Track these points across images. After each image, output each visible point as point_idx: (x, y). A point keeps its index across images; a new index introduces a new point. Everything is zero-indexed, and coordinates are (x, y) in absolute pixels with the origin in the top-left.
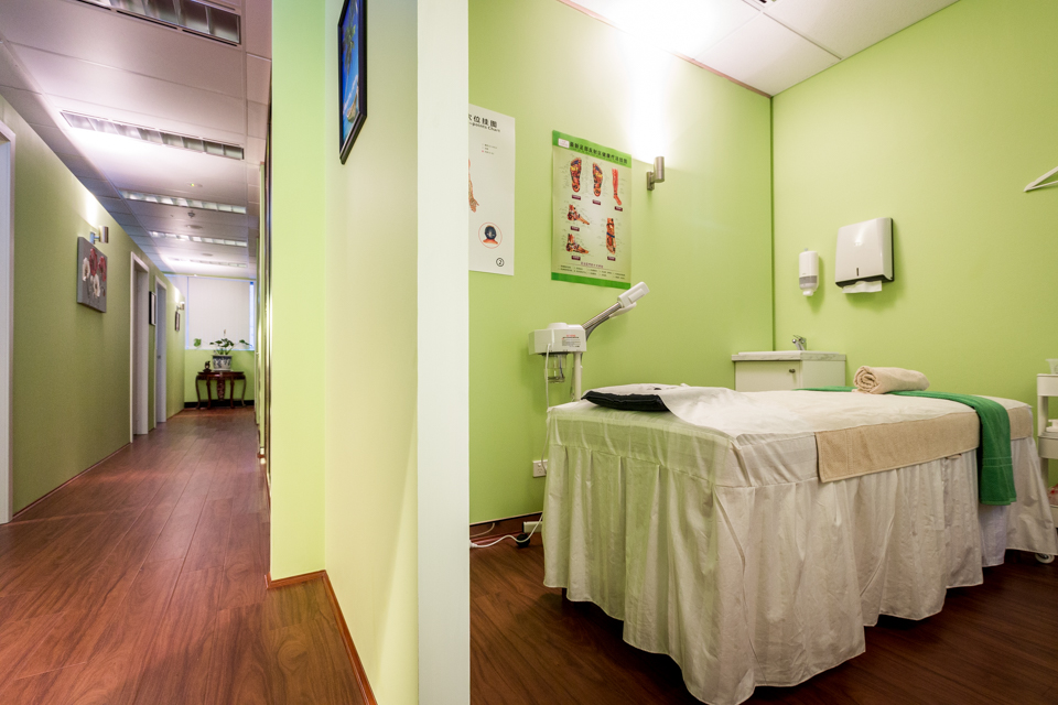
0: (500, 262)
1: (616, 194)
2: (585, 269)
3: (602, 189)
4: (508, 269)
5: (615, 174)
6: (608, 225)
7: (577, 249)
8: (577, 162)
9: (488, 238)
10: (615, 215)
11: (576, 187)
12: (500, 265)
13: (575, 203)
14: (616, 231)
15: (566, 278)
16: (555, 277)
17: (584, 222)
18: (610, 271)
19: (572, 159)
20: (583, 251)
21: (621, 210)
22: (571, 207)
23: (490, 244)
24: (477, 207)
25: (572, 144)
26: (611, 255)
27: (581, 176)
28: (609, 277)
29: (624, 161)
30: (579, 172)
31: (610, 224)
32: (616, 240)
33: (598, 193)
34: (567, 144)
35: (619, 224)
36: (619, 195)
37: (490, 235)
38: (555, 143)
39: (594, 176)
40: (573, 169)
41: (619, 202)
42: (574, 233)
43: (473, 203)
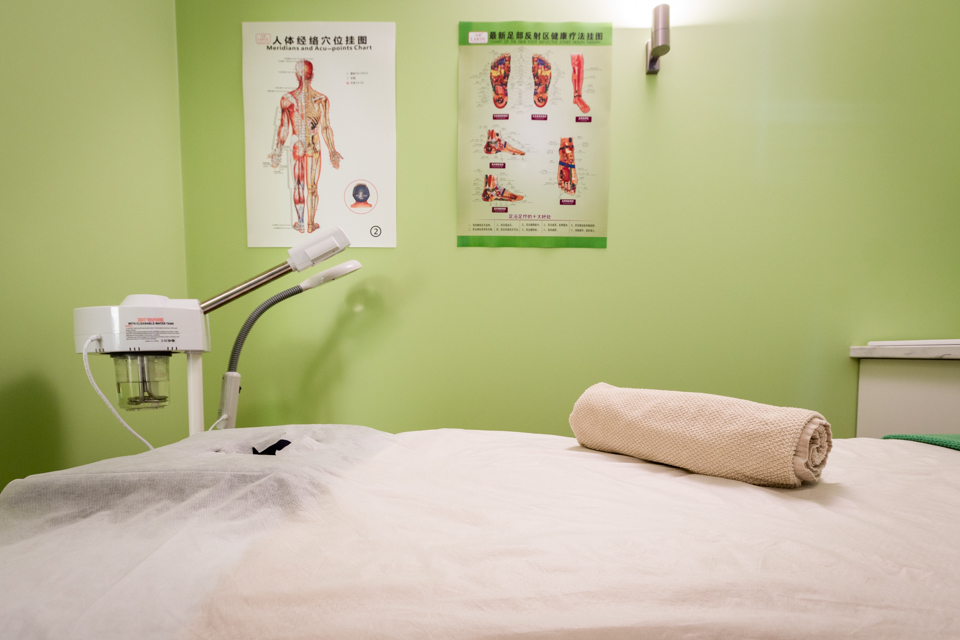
0: (376, 231)
1: (578, 97)
2: (515, 224)
3: (550, 93)
4: (388, 239)
5: (578, 63)
6: (562, 150)
7: (502, 195)
8: (503, 62)
9: (358, 201)
10: (577, 132)
11: (500, 101)
12: (376, 235)
13: (499, 127)
14: (577, 155)
15: (481, 242)
16: (464, 242)
17: (515, 152)
18: (567, 222)
19: (493, 59)
20: (514, 197)
21: (590, 120)
22: (491, 134)
23: (361, 209)
24: (341, 162)
25: (492, 36)
26: (567, 196)
27: (510, 81)
28: (562, 232)
29: (597, 37)
30: (506, 76)
31: (567, 146)
32: (577, 174)
33: (541, 100)
34: (485, 36)
35: (585, 144)
36: (585, 97)
37: (360, 196)
38: (463, 40)
39: (536, 75)
40: (496, 73)
41: (585, 108)
42: (495, 173)
43: (335, 157)
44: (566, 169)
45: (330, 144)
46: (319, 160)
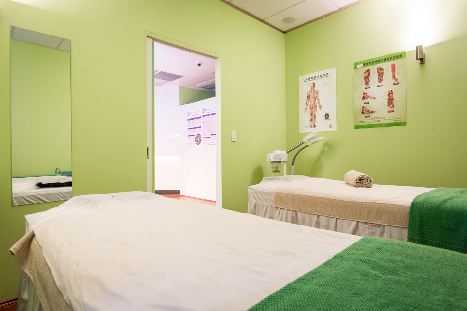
0: (331, 126)
1: (394, 77)
2: (373, 120)
3: (384, 78)
4: (334, 128)
5: (393, 66)
6: (389, 95)
7: (368, 112)
8: (368, 71)
9: (326, 118)
10: (394, 88)
11: (367, 83)
12: (331, 127)
13: (367, 91)
14: (394, 96)
15: (362, 127)
16: (356, 127)
17: (372, 98)
18: (391, 118)
19: (364, 71)
20: (372, 112)
21: (398, 83)
22: (364, 94)
23: (327, 120)
24: (322, 108)
25: (364, 64)
26: (390, 110)
27: (370, 77)
28: (389, 122)
29: (400, 56)
30: (369, 75)
31: (390, 93)
32: (394, 102)
33: (381, 80)
34: (362, 65)
35: (397, 92)
36: (396, 76)
37: (327, 117)
38: (355, 68)
39: (379, 73)
40: (365, 75)
41: (397, 80)
42: (365, 105)
43: (320, 107)
44: (390, 101)
45: (319, 104)
46: (316, 108)
